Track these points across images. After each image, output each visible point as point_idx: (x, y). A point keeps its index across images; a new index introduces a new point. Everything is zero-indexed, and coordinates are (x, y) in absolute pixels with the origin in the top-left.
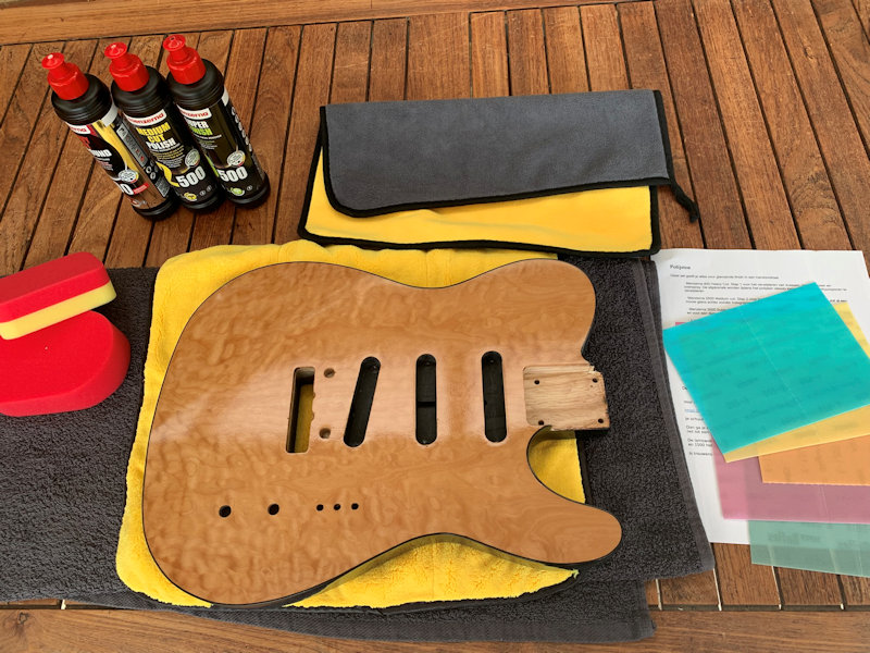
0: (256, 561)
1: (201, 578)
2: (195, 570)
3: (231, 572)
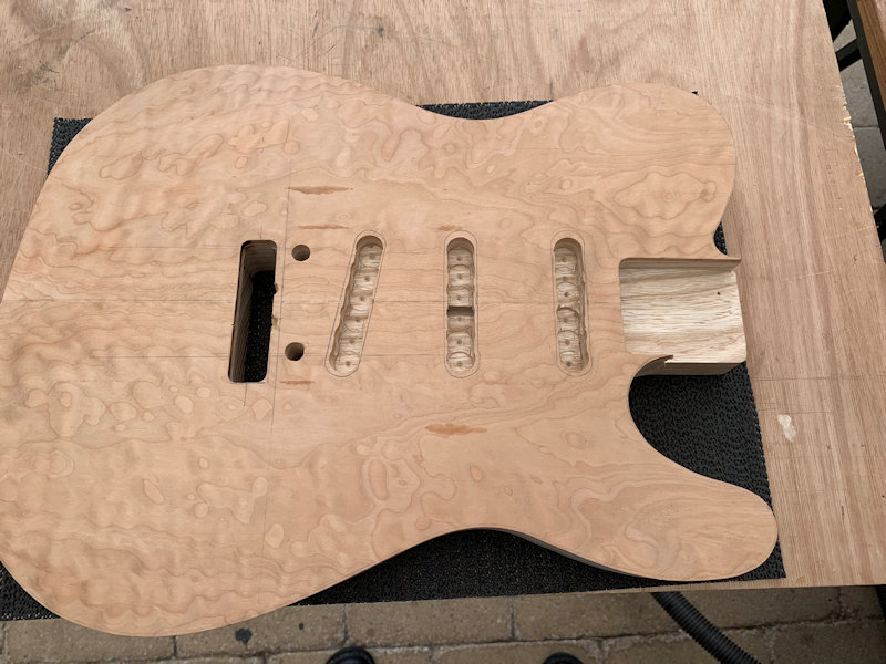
0: (177, 560)
1: (84, 586)
2: (72, 571)
3: (134, 577)
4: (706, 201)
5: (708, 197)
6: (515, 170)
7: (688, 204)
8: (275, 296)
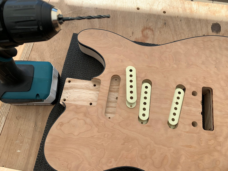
4: (62, 122)
5: (60, 124)
6: (122, 144)
7: (68, 122)
8: (202, 111)
